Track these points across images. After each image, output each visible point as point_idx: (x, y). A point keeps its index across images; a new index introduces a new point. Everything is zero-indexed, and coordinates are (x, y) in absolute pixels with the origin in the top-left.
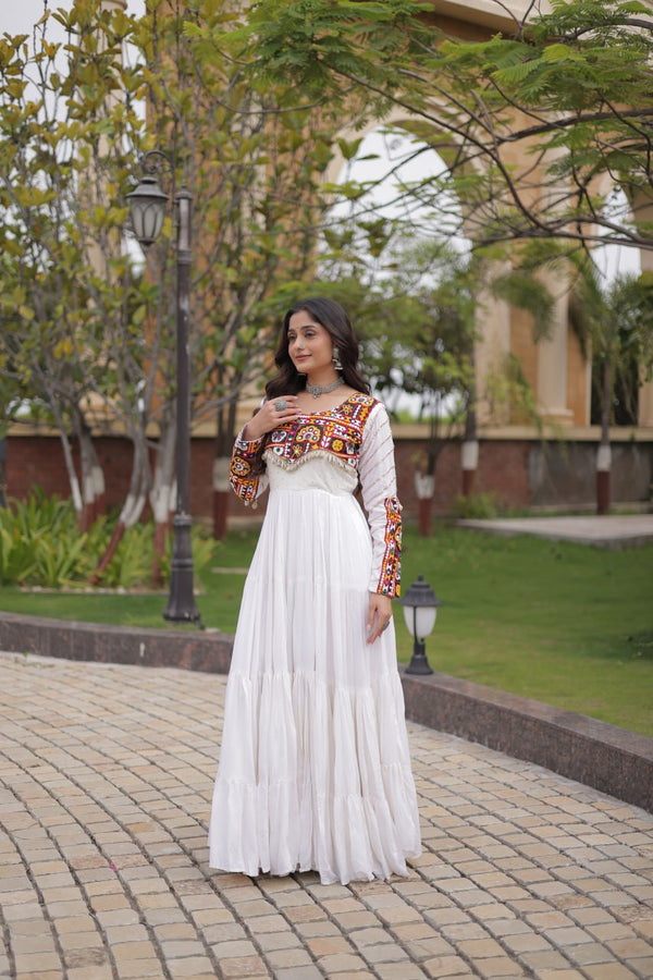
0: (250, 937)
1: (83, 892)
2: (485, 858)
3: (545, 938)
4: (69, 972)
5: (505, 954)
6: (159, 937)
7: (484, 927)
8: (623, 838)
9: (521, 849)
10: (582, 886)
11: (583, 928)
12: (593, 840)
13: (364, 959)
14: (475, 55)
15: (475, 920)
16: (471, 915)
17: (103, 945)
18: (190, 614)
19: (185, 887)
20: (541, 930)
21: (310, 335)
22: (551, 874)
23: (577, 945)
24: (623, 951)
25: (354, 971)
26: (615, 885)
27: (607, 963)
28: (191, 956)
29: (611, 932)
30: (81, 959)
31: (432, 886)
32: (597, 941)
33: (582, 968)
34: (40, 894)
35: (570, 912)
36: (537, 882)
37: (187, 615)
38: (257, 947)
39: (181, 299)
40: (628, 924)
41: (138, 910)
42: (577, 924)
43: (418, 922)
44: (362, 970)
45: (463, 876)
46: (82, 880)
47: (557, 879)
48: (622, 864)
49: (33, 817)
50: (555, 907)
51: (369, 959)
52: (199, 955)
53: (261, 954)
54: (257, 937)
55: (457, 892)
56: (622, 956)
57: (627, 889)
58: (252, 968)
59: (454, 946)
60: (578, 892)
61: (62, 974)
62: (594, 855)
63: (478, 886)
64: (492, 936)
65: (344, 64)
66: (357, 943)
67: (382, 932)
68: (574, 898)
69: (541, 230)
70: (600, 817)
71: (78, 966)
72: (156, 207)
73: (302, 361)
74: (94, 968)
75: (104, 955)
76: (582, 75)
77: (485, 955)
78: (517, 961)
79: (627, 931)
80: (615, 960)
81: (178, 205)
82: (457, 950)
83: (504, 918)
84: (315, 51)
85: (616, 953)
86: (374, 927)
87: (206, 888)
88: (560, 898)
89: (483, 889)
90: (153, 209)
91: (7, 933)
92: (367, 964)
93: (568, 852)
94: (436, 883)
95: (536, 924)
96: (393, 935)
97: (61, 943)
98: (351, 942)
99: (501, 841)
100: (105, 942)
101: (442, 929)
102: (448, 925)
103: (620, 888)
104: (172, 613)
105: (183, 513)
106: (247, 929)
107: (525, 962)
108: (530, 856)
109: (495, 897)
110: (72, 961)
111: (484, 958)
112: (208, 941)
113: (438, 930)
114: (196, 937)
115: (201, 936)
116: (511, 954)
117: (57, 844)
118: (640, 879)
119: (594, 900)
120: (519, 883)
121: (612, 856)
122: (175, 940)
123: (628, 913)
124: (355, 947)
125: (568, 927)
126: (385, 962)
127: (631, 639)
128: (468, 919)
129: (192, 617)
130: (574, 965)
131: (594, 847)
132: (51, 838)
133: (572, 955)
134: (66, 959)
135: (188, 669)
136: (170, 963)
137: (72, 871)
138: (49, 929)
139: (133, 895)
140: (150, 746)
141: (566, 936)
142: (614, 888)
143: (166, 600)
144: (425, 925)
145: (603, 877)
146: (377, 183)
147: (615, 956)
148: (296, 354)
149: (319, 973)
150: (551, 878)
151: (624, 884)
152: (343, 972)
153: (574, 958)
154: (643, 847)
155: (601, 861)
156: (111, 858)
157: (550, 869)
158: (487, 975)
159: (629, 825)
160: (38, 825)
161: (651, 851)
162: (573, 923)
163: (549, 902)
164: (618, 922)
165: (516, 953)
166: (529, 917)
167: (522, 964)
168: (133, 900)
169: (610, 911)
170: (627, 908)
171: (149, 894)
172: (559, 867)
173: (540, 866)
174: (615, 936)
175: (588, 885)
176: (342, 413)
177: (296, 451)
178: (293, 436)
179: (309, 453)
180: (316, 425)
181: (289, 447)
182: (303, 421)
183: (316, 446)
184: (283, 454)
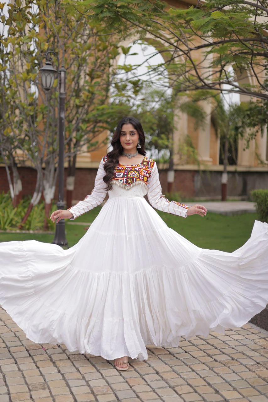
0: (103, 378)
1: (33, 359)
2: (194, 345)
3: (222, 378)
4: (32, 393)
5: (207, 384)
6: (67, 378)
7: (197, 373)
8: (248, 337)
9: (208, 341)
10: (233, 356)
11: (236, 374)
12: (236, 337)
13: (151, 387)
14: (183, 14)
15: (193, 370)
16: (191, 368)
17: (44, 382)
18: (63, 242)
19: (75, 357)
20: (220, 374)
21: (133, 134)
22: (221, 351)
23: (235, 380)
24: (253, 383)
25: (147, 392)
26: (246, 355)
27: (248, 388)
28: (80, 386)
29: (248, 375)
30: (36, 387)
31: (174, 356)
32: (243, 379)
33: (238, 390)
34: (15, 360)
35: (230, 367)
36: (216, 355)
37: (62, 243)
38: (107, 382)
39: (61, 113)
40: (254, 372)
41: (56, 367)
42: (234, 372)
43: (170, 371)
44: (150, 391)
45: (186, 352)
46: (32, 355)
47: (223, 353)
48: (248, 347)
49: (8, 327)
50: (224, 365)
51: (153, 387)
52: (84, 386)
53: (109, 385)
54: (107, 378)
55: (184, 359)
56: (253, 385)
57: (252, 357)
58: (106, 391)
59: (186, 381)
60: (233, 359)
61: (29, 393)
62: (237, 344)
63: (193, 356)
64: (201, 377)
65: (130, 17)
66: (147, 380)
67: (156, 375)
68: (231, 361)
69: (206, 87)
71: (35, 390)
72: (51, 75)
74: (42, 391)
75: (45, 386)
76: (227, 25)
77: (199, 385)
78: (212, 387)
79: (254, 375)
80: (250, 387)
81: (60, 74)
82: (187, 382)
83: (205, 370)
84: (118, 11)
85: (250, 384)
86: (153, 373)
88: (226, 361)
89: (194, 358)
90: (50, 76)
91: (4, 376)
92: (152, 388)
93: (227, 342)
94: (176, 355)
95: (218, 372)
96: (161, 377)
97: (27, 381)
98: (144, 380)
99: (199, 337)
100: (45, 380)
101: (180, 374)
102: (183, 372)
103: (249, 357)
104: (56, 242)
105: (61, 201)
106: (102, 374)
107: (215, 388)
108: (212, 344)
109: (200, 361)
110: (33, 388)
111: (199, 386)
112: (87, 379)
113: (178, 374)
114: (81, 378)
115: (84, 377)
116: (209, 384)
117: (19, 339)
118: (256, 353)
119: (239, 362)
120: (209, 355)
121: (244, 344)
122: (73, 379)
123: (254, 367)
124: (146, 382)
125: (230, 373)
126: (159, 388)
128: (191, 370)
129: (65, 244)
130: (235, 389)
131: (237, 340)
132: (16, 337)
133: (233, 385)
134: (30, 387)
136: (73, 389)
137: (27, 350)
138: (21, 375)
139: (54, 360)
141: (230, 377)
142: (247, 357)
143: (54, 236)
144: (173, 372)
145: (242, 353)
146: (139, 66)
147: (251, 385)
149: (134, 393)
150: (221, 353)
151: (250, 355)
152: (143, 392)
153: (234, 386)
154: (256, 340)
155: (240, 346)
156: (43, 345)
157: (220, 349)
158: (201, 393)
159: (249, 331)
160: (11, 331)
161: (259, 342)
162: (232, 372)
163: (222, 363)
164: (250, 371)
165: (211, 384)
166: (214, 369)
167: (214, 388)
168: (54, 363)
169: (246, 367)
170: (253, 365)
171: (60, 360)
172: (224, 348)
173: (216, 348)
174: (250, 377)
175: (236, 356)
176: (144, 165)
177: (129, 181)
178: (126, 175)
179: (136, 182)
180: (136, 170)
181: (126, 180)
182: (129, 169)
183: (138, 179)
184: (123, 183)
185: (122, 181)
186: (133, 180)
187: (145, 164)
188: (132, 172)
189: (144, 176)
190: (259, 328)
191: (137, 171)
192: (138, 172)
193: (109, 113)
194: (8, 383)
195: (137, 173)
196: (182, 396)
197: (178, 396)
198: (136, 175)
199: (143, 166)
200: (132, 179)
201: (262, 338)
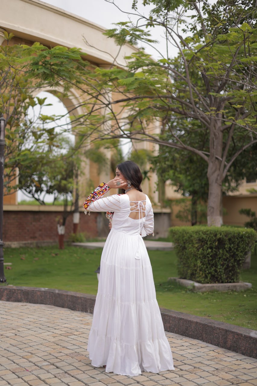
1: (23, 380)
3: (193, 382)
7: (171, 380)
8: (199, 350)
10: (195, 365)
11: (203, 378)
12: (190, 351)
14: (108, 73)
15: (167, 378)
16: (165, 377)
19: (60, 375)
20: (190, 380)
23: (204, 383)
24: (220, 384)
26: (205, 364)
32: (210, 382)
34: (7, 382)
35: (196, 374)
36: (180, 365)
40: (217, 376)
41: (47, 384)
42: (201, 377)
43: (149, 380)
46: (20, 376)
47: (185, 364)
48: (203, 358)
50: (190, 372)
57: (210, 365)
60: (195, 367)
62: (193, 356)
64: (176, 383)
65: (64, 74)
68: (195, 369)
69: (125, 136)
70: (187, 344)
79: (218, 378)
83: (176, 377)
86: (134, 383)
87: (66, 375)
88: (191, 370)
93: (184, 355)
95: (187, 378)
102: (159, 380)
103: (208, 365)
113: (156, 382)
118: (212, 362)
119: (202, 369)
121: (199, 355)
123: (216, 372)
125: (198, 378)
127: (160, 285)
129: (4, 280)
131: (191, 353)
135: (5, 301)
137: (13, 373)
139: (42, 379)
140: (10, 329)
141: (200, 381)
145: (200, 362)
146: (63, 116)
150: (183, 364)
151: (208, 364)
154: (207, 352)
155: (196, 357)
156: (26, 367)
157: (181, 361)
159: (198, 346)
161: (210, 353)
162: (200, 377)
163: (187, 371)
164: (213, 375)
166: (184, 376)
168: (44, 381)
169: (208, 372)
170: (214, 371)
171: (48, 378)
172: (184, 360)
173: (177, 360)
174: (215, 380)
175: (197, 365)
190: (205, 343)
193: (31, 158)
201: (211, 350)
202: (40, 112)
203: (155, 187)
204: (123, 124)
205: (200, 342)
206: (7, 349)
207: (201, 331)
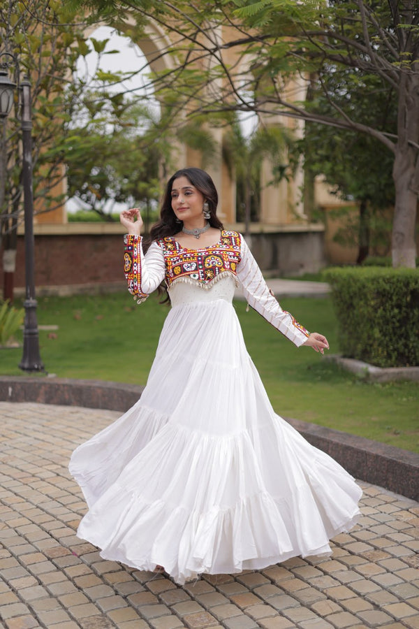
0: (192, 598)
1: (66, 574)
3: (374, 582)
5: (356, 595)
6: (134, 604)
7: (334, 578)
8: (382, 508)
10: (375, 544)
11: (392, 573)
12: (366, 511)
13: (273, 607)
15: (326, 573)
16: (321, 570)
17: (100, 613)
18: (38, 365)
20: (369, 577)
21: (188, 193)
22: (354, 537)
23: (396, 585)
25: (272, 616)
26: (393, 541)
28: (162, 616)
29: (411, 574)
30: (92, 624)
32: (406, 582)
33: (406, 601)
34: (37, 578)
35: (380, 563)
36: (348, 543)
37: (36, 366)
38: (202, 605)
39: (26, 155)
41: (108, 584)
42: (388, 571)
43: (293, 578)
44: (277, 615)
46: (60, 566)
47: (358, 540)
48: (390, 527)
50: (368, 560)
51: (277, 607)
52: (167, 614)
53: (206, 609)
54: (197, 598)
57: (403, 544)
58: (207, 620)
59: (323, 592)
60: (376, 548)
62: (372, 522)
64: (342, 584)
66: (262, 596)
67: (274, 587)
68: (375, 552)
72: (9, 92)
73: (181, 212)
75: (106, 620)
77: (346, 598)
78: (366, 599)
81: (22, 90)
82: (326, 595)
83: (342, 570)
86: (267, 584)
88: (368, 554)
90: (7, 93)
92: (277, 610)
95: (364, 573)
96: (282, 588)
97: (72, 614)
98: (258, 596)
100: (100, 610)
101: (309, 581)
102: (312, 578)
103: (400, 544)
104: (26, 365)
105: (31, 299)
106: (187, 593)
107: (372, 600)
110: (87, 626)
111: (345, 600)
112: (167, 603)
113: (307, 582)
114: (158, 601)
115: (161, 600)
116: (359, 594)
117: (26, 539)
118: (407, 536)
119: (389, 553)
120: (338, 545)
121: (382, 521)
122: (146, 605)
123: (414, 560)
124: (261, 599)
125: (384, 573)
126: (287, 608)
127: (309, 368)
128: (321, 573)
129: (40, 367)
130: (401, 599)
131: (367, 516)
132: (21, 536)
133: (396, 592)
134: (82, 625)
135: (43, 403)
136: (152, 622)
137: (49, 559)
138: (59, 605)
139: (100, 574)
140: (49, 462)
141: (387, 580)
142: (396, 544)
144: (297, 579)
146: (136, 73)
148: (178, 207)
149: (251, 620)
150: (354, 540)
151: (399, 540)
152: (266, 617)
153: (399, 594)
154: (396, 514)
155: (376, 525)
156: (71, 548)
157: (350, 533)
158: (354, 611)
159: (379, 499)
160: (7, 527)
161: (403, 516)
162: (385, 571)
163: (363, 557)
164: (410, 567)
165: (362, 594)
166: (357, 568)
167: (369, 601)
168: (102, 578)
169: (401, 560)
170: (411, 557)
171: (110, 572)
172: (355, 531)
174: (415, 577)
175: (380, 544)
176: (225, 244)
177: (209, 275)
178: (201, 265)
179: (220, 274)
180: (215, 255)
181: (202, 273)
182: (203, 254)
183: (222, 269)
184: (199, 278)
185: (197, 275)
186: (214, 272)
187: (226, 242)
188: (210, 257)
189: (230, 262)
191: (217, 256)
192: (220, 257)
194: (43, 621)
195: (219, 259)
196: (329, 618)
197: (321, 619)
198: (217, 262)
199: (224, 246)
200: (213, 269)
201: (402, 510)
202: (98, 64)
203: (298, 195)
204: (242, 83)
205: (383, 490)
206: (41, 505)
207: (384, 471)
